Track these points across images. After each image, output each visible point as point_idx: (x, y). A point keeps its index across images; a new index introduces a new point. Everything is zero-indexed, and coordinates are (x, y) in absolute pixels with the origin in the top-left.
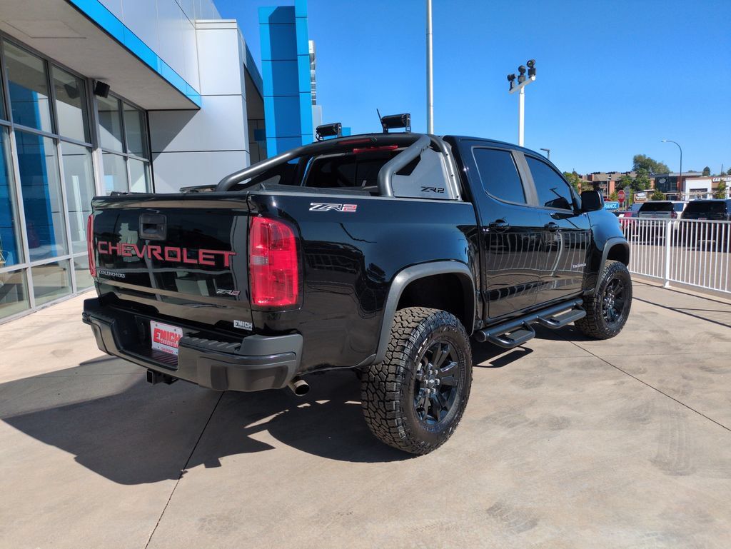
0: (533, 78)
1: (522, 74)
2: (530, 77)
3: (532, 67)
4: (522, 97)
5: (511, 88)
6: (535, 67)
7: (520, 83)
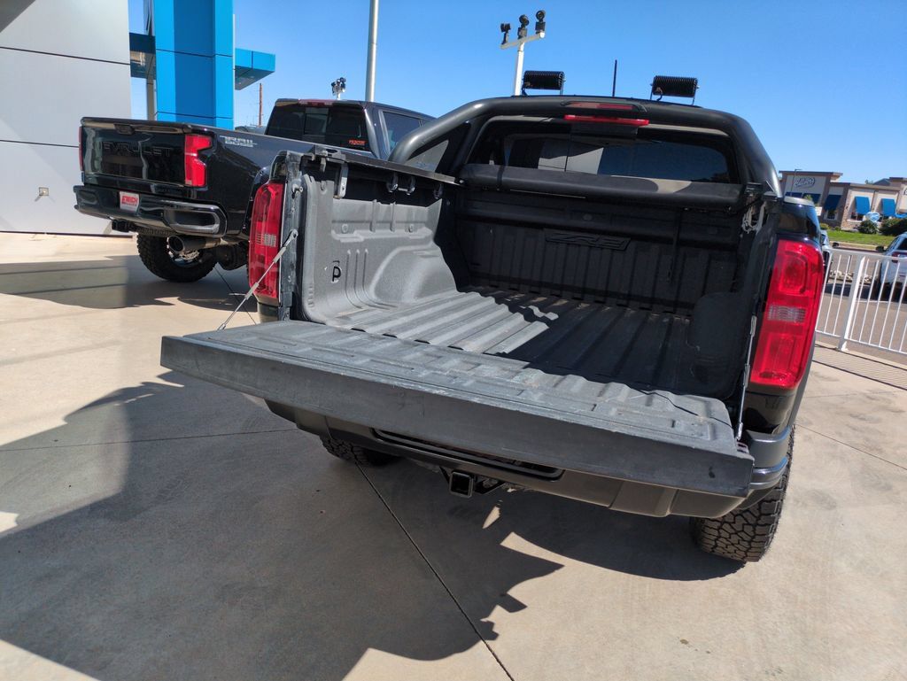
0: (542, 34)
1: (523, 26)
2: (538, 33)
3: (541, 20)
4: (521, 55)
5: (504, 42)
6: (544, 20)
7: (520, 37)
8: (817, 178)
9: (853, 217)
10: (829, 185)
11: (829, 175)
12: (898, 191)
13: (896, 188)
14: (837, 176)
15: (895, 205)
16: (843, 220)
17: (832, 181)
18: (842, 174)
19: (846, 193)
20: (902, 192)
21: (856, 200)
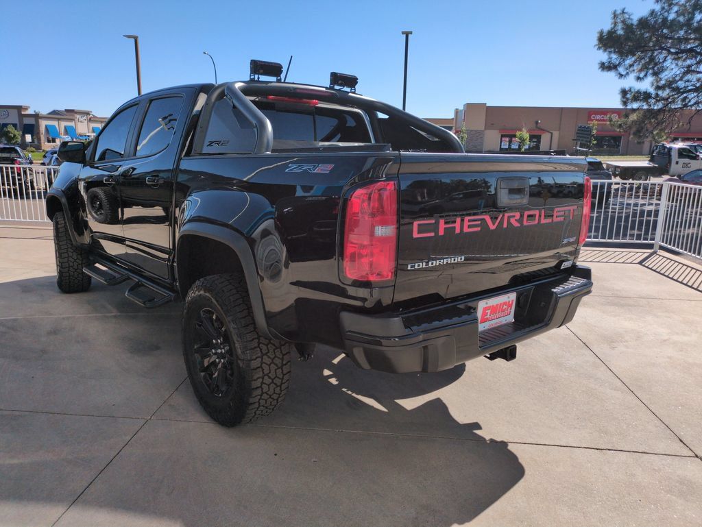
8: (10, 111)
9: (49, 141)
10: (21, 116)
11: (19, 108)
12: (74, 120)
13: (71, 117)
14: (26, 109)
15: (75, 130)
16: (42, 144)
17: (23, 113)
18: (29, 107)
19: (37, 122)
20: (76, 120)
21: (47, 128)
